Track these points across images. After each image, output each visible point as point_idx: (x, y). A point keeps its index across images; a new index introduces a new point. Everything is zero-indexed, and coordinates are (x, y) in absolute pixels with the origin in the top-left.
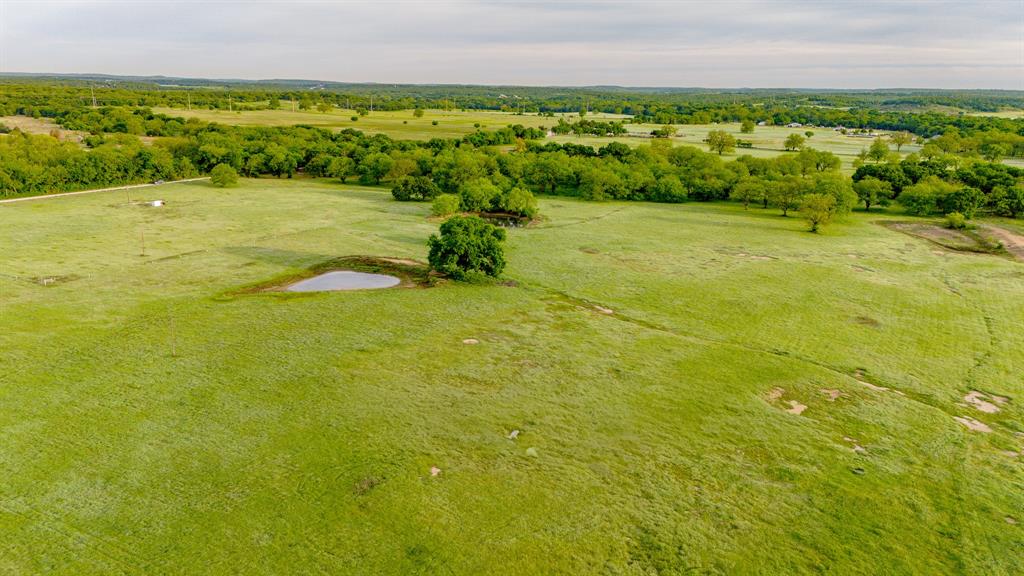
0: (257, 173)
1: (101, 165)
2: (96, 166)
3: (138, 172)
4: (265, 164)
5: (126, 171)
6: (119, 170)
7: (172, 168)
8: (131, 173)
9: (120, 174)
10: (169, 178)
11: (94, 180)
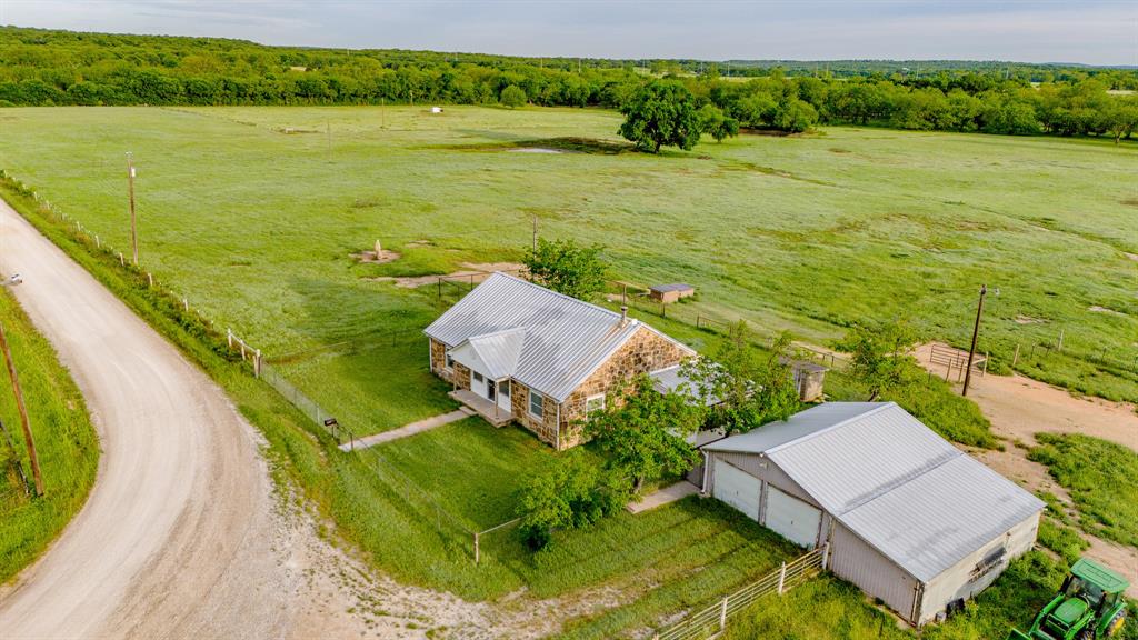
0: (552, 103)
1: (406, 82)
2: (402, 84)
3: (440, 92)
4: (562, 94)
5: (428, 90)
6: (421, 88)
7: (471, 91)
8: (433, 93)
9: (422, 93)
10: (468, 102)
11: (400, 96)
